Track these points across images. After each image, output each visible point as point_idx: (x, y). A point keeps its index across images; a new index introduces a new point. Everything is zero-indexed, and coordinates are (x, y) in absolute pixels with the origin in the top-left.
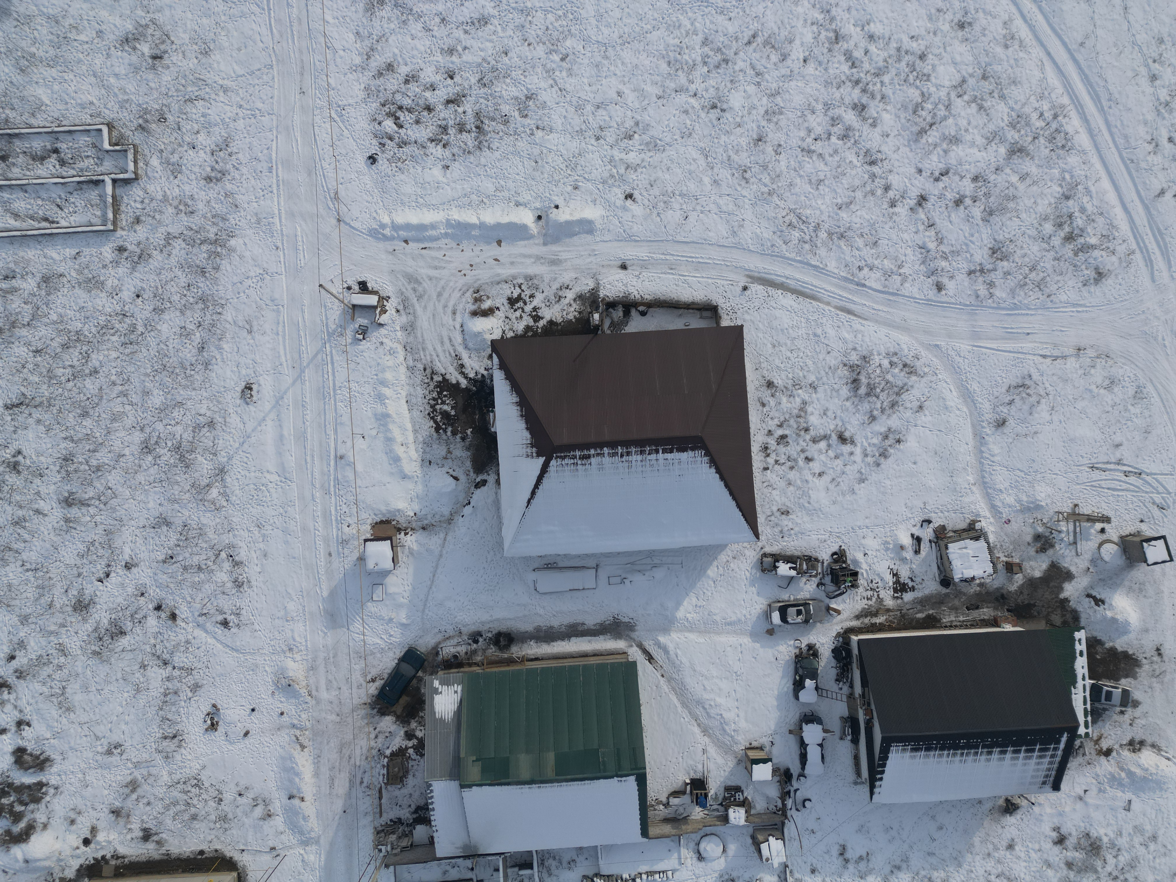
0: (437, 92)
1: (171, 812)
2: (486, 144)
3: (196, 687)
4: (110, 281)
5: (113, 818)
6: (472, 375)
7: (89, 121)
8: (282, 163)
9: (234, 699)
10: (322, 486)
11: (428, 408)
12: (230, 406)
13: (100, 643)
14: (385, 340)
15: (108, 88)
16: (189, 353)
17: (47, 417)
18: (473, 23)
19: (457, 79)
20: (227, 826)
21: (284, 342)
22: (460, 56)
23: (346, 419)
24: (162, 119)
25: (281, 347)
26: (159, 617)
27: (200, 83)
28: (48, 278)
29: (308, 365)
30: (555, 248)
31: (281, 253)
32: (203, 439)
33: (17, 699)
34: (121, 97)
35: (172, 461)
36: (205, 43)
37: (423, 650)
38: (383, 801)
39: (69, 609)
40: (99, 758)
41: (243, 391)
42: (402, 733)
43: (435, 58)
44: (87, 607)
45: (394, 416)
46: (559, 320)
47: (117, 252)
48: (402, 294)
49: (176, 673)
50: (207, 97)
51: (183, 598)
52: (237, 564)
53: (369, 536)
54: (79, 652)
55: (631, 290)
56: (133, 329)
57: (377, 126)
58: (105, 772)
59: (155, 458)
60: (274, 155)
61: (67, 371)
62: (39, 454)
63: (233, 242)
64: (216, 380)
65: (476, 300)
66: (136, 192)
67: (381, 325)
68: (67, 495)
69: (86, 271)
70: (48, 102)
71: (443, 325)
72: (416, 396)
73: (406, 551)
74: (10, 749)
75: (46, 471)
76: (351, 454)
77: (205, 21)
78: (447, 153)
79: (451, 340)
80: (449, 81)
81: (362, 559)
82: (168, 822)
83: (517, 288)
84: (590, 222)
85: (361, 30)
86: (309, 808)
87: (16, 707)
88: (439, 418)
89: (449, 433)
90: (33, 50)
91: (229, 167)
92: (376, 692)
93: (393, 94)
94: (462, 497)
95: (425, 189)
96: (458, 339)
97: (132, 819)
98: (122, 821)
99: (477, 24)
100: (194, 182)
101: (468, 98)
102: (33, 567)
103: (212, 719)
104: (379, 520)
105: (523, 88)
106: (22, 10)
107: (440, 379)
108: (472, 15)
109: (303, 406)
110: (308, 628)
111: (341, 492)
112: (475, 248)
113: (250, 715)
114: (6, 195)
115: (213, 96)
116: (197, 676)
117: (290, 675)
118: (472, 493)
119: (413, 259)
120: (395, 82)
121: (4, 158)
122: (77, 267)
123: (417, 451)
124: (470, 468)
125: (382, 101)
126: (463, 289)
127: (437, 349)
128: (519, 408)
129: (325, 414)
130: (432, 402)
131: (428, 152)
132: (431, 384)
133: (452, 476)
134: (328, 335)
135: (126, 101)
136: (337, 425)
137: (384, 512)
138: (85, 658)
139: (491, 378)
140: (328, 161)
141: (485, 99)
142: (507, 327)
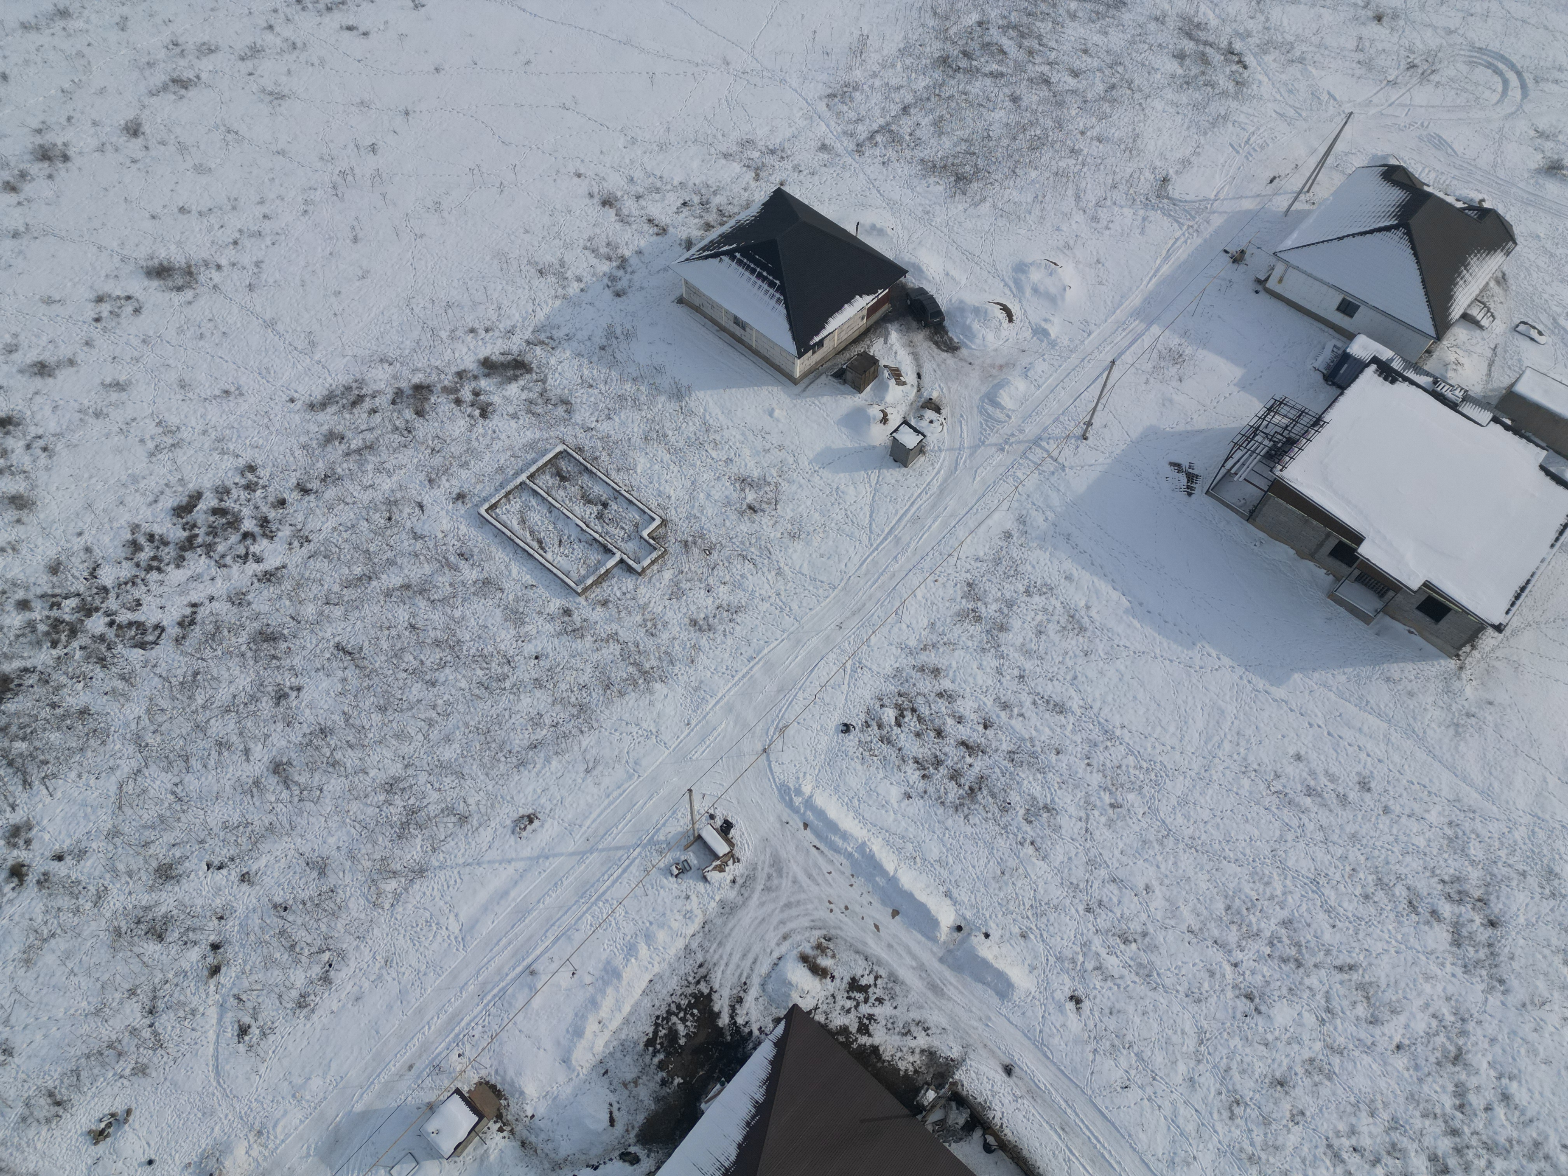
0: (960, 726)
2: (966, 811)
3: (141, 1070)
4: (530, 627)
6: (740, 1021)
7: (653, 507)
8: (766, 663)
9: (153, 1125)
10: (485, 983)
11: (664, 1009)
12: (498, 819)
13: (133, 926)
14: (693, 897)
15: (692, 498)
16: (519, 740)
17: (354, 682)
18: (1048, 702)
19: (990, 733)
21: (605, 809)
22: (1011, 717)
23: (578, 937)
24: (708, 551)
25: (598, 810)
26: (204, 957)
27: (765, 552)
28: (489, 583)
29: (603, 850)
30: (948, 974)
31: (687, 731)
32: (441, 826)
33: (10, 901)
34: (695, 511)
35: (395, 819)
36: (800, 530)
39: (155, 864)
41: (522, 817)
43: (985, 699)
44: (169, 878)
45: (624, 983)
46: (887, 1057)
47: (561, 611)
48: (754, 869)
49: (146, 1033)
50: (760, 565)
51: (245, 962)
52: (326, 979)
53: (465, 1089)
54: (108, 915)
55: (996, 1105)
56: (503, 678)
57: (877, 706)
59: (385, 801)
60: (766, 651)
61: (414, 662)
62: (310, 706)
63: (658, 686)
64: (513, 783)
65: (819, 947)
66: (629, 583)
67: (705, 879)
68: (285, 760)
69: (522, 604)
70: (639, 471)
71: (762, 938)
72: (664, 985)
73: (480, 1151)
75: (297, 724)
76: (544, 978)
77: (817, 516)
78: (921, 785)
79: (755, 962)
80: (981, 728)
81: (432, 1108)
83: (872, 977)
84: (1010, 985)
85: (938, 624)
88: (662, 1032)
89: (656, 1060)
90: (670, 433)
91: (721, 628)
93: (918, 694)
94: (595, 1152)
95: (870, 796)
96: (764, 968)
99: (1051, 706)
100: (680, 615)
101: (986, 757)
102: (180, 795)
103: (109, 1125)
104: (493, 1082)
105: (1049, 795)
106: (692, 404)
107: (706, 991)
108: (1054, 696)
109: (556, 884)
110: (300, 1128)
111: (493, 1011)
112: (865, 895)
113: (141, 1165)
114: (533, 502)
115: (765, 569)
116: (157, 1059)
117: (227, 1163)
118: (611, 1160)
119: (797, 846)
120: (929, 687)
121: (563, 479)
122: (520, 594)
123: (606, 1045)
124: (637, 1125)
125: (902, 691)
126: (817, 923)
127: (733, 957)
128: (753, 1111)
129: (566, 912)
130: (673, 1008)
131: (903, 767)
132: (692, 987)
133: (611, 1113)
134: (649, 841)
135: (696, 517)
136: (565, 934)
137: (508, 1079)
138: (103, 926)
139: (759, 1043)
140: (806, 695)
141: (1002, 772)
142: (825, 1007)
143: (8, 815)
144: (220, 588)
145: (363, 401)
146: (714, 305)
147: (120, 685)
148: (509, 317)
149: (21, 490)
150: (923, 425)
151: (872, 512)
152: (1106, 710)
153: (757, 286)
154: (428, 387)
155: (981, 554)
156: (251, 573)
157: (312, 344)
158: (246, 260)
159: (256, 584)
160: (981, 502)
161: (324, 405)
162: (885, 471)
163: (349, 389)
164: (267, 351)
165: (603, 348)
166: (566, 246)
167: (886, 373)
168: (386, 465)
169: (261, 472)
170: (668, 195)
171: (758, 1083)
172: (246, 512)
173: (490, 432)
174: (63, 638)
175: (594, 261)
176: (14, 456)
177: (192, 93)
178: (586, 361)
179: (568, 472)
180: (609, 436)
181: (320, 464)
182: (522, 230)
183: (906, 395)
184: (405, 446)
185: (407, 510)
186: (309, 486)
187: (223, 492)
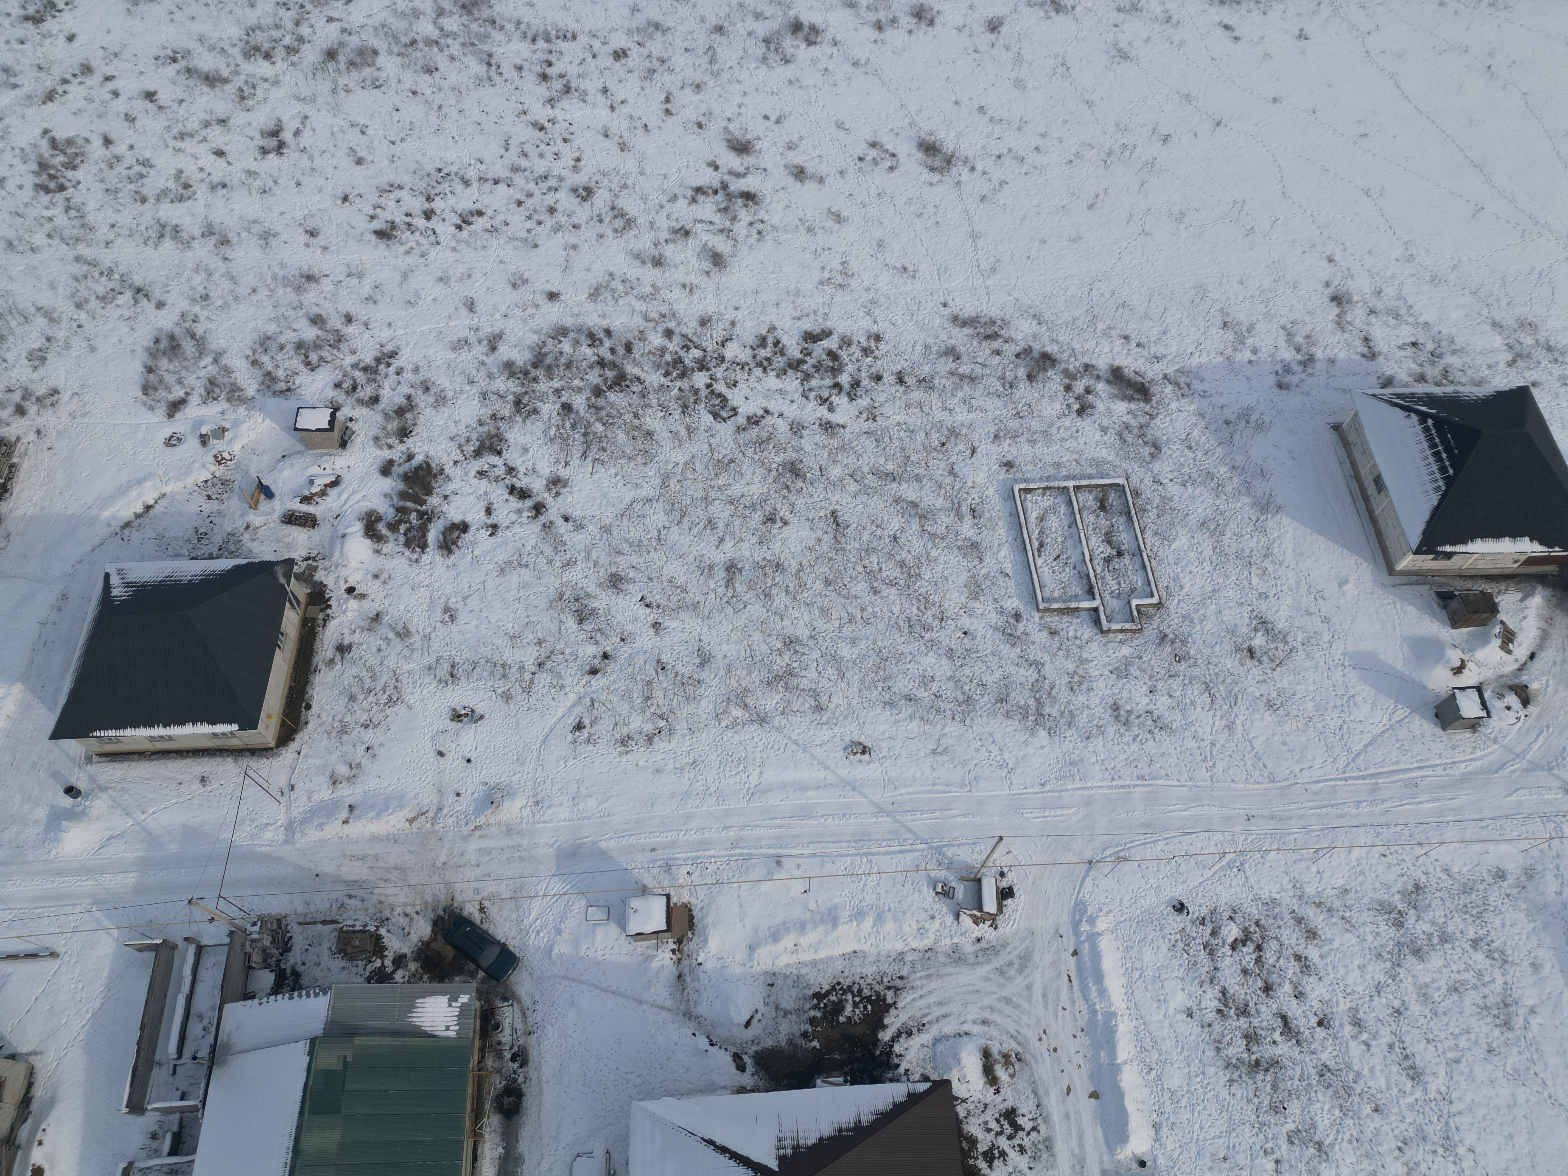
0: (1294, 1001)
1: (364, 674)
2: (1236, 1076)
3: (507, 697)
4: (979, 606)
5: (371, 615)
6: (897, 1048)
7: (1160, 585)
8: (1152, 792)
9: (486, 739)
10: (742, 839)
11: (848, 982)
12: (842, 730)
13: (572, 600)
14: (937, 922)
15: (1203, 602)
16: (902, 685)
17: (824, 547)
18: (1406, 1057)
19: (1320, 1032)
20: (334, 734)
21: (925, 792)
22: (1354, 1037)
23: (830, 868)
24: (1178, 658)
25: (918, 789)
26: (595, 657)
27: (1232, 700)
28: (976, 548)
29: (898, 821)
31: (1036, 789)
32: (801, 700)
33: (522, 524)
34: (1196, 616)
35: (775, 668)
36: (1282, 705)
37: (513, 978)
38: (319, 926)
39: (614, 570)
40: (443, 600)
41: (860, 744)
42: (405, 950)
43: (1341, 1000)
44: (614, 586)
45: (835, 934)
47: (1013, 612)
48: (1003, 947)
49: (527, 676)
50: (1217, 706)
51: (614, 682)
52: (650, 739)
53: (674, 900)
54: (564, 580)
56: (928, 628)
57: (1226, 915)
58: (425, 606)
59: (779, 650)
60: (1161, 782)
61: (875, 566)
62: (784, 541)
63: (1042, 733)
64: (873, 713)
65: (1006, 1056)
66: (1087, 631)
67: (957, 917)
68: (739, 566)
69: (988, 583)
70: (1173, 547)
71: (965, 1005)
72: (863, 965)
73: (650, 952)
74: (469, 519)
75: (765, 547)
76: (783, 875)
77: (1310, 705)
78: (1211, 1016)
79: (945, 1016)
80: (1314, 1021)
81: (644, 891)
82: (353, 671)
83: (1031, 1124)
85: (1352, 895)
86: (333, 830)
87: (513, 523)
88: (833, 998)
89: (813, 1013)
90: (1229, 534)
91: (1136, 731)
92: (465, 913)
93: (1276, 938)
94: (720, 1033)
95: (1154, 982)
96: (949, 1028)
97: (366, 634)
98: (366, 624)
99: (1406, 1064)
100: (1109, 692)
101: (1297, 1049)
102: (662, 536)
103: (466, 715)
104: (694, 913)
105: (1331, 1138)
106: (1270, 524)
107: (889, 1001)
108: (1418, 1058)
109: (844, 815)
110: (561, 823)
111: (733, 863)
112: (1080, 1055)
113: (464, 757)
114: (1063, 509)
115: (1219, 713)
116: (520, 697)
117: (505, 804)
118: (726, 1050)
119: (1053, 963)
120: (1293, 941)
121: (1103, 508)
122: (992, 574)
123: (787, 966)
124: (762, 1045)
125: (1263, 922)
126: (1019, 1037)
127: (931, 996)
128: (852, 1125)
129: (836, 842)
130: (856, 988)
131: (1206, 986)
132: (882, 987)
133: (752, 1017)
134: (938, 847)
135: (1192, 621)
136: (822, 857)
137: (706, 921)
138: (557, 585)
139: (895, 1080)
140: (1166, 849)
141: (1302, 1076)
142: (972, 1107)
143: (560, 467)
144: (792, 412)
145: (995, 339)
146: (1366, 451)
147: (683, 432)
148: (1166, 346)
149: (725, 252)
150: (1496, 705)
151: (1370, 744)
152: (1466, 1119)
153: (1426, 462)
154: (1055, 361)
155: (1456, 869)
156: (819, 415)
157: (994, 270)
158: (997, 175)
159: (816, 426)
160: (1498, 823)
161: (965, 324)
162: (1417, 717)
163: (993, 322)
164: (957, 254)
165: (1227, 423)
166: (1266, 316)
167: (1497, 629)
168: (973, 402)
169: (882, 345)
170: (1404, 327)
171: (872, 1109)
172: (850, 368)
173: (1074, 429)
174: (675, 374)
175: (1282, 343)
176: (738, 225)
177: (1059, 19)
178: (1203, 424)
179: (1112, 505)
180: (1171, 499)
181: (927, 368)
182: (1238, 279)
183: (1503, 664)
184: (999, 396)
185: (961, 447)
186: (906, 379)
187: (846, 342)
